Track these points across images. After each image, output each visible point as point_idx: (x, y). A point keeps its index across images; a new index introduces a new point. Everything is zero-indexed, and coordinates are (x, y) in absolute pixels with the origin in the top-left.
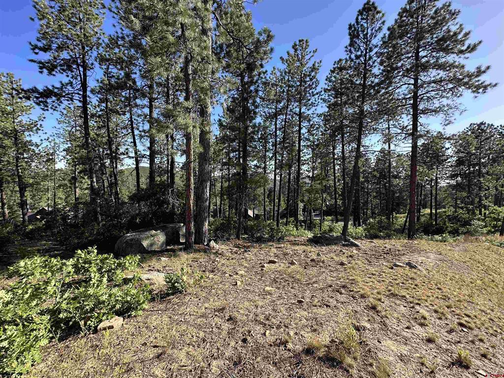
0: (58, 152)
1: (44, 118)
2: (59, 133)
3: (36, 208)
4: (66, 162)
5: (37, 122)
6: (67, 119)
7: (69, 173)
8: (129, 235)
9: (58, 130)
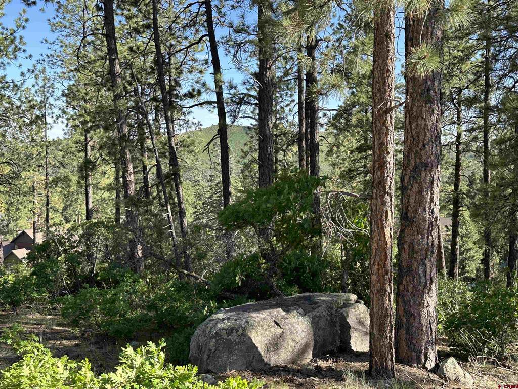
0: (51, 100)
1: (27, 20)
2: (52, 53)
3: (11, 232)
4: (65, 121)
5: (15, 32)
6: (68, 16)
7: (73, 149)
8: (221, 315)
9: (52, 46)
